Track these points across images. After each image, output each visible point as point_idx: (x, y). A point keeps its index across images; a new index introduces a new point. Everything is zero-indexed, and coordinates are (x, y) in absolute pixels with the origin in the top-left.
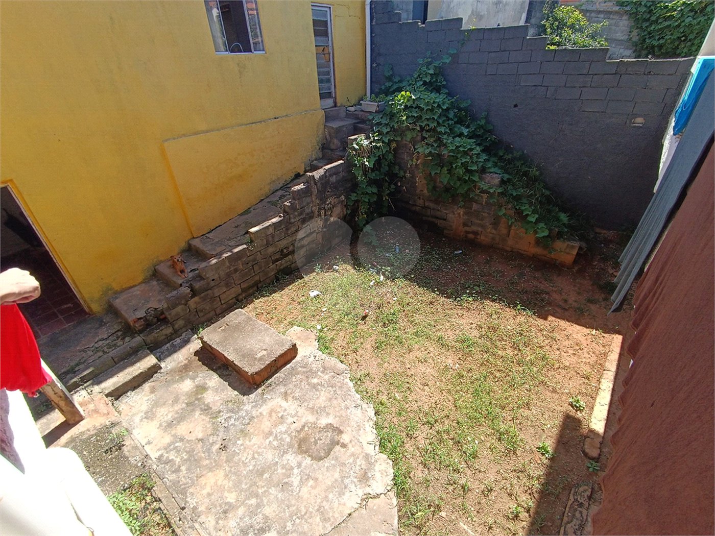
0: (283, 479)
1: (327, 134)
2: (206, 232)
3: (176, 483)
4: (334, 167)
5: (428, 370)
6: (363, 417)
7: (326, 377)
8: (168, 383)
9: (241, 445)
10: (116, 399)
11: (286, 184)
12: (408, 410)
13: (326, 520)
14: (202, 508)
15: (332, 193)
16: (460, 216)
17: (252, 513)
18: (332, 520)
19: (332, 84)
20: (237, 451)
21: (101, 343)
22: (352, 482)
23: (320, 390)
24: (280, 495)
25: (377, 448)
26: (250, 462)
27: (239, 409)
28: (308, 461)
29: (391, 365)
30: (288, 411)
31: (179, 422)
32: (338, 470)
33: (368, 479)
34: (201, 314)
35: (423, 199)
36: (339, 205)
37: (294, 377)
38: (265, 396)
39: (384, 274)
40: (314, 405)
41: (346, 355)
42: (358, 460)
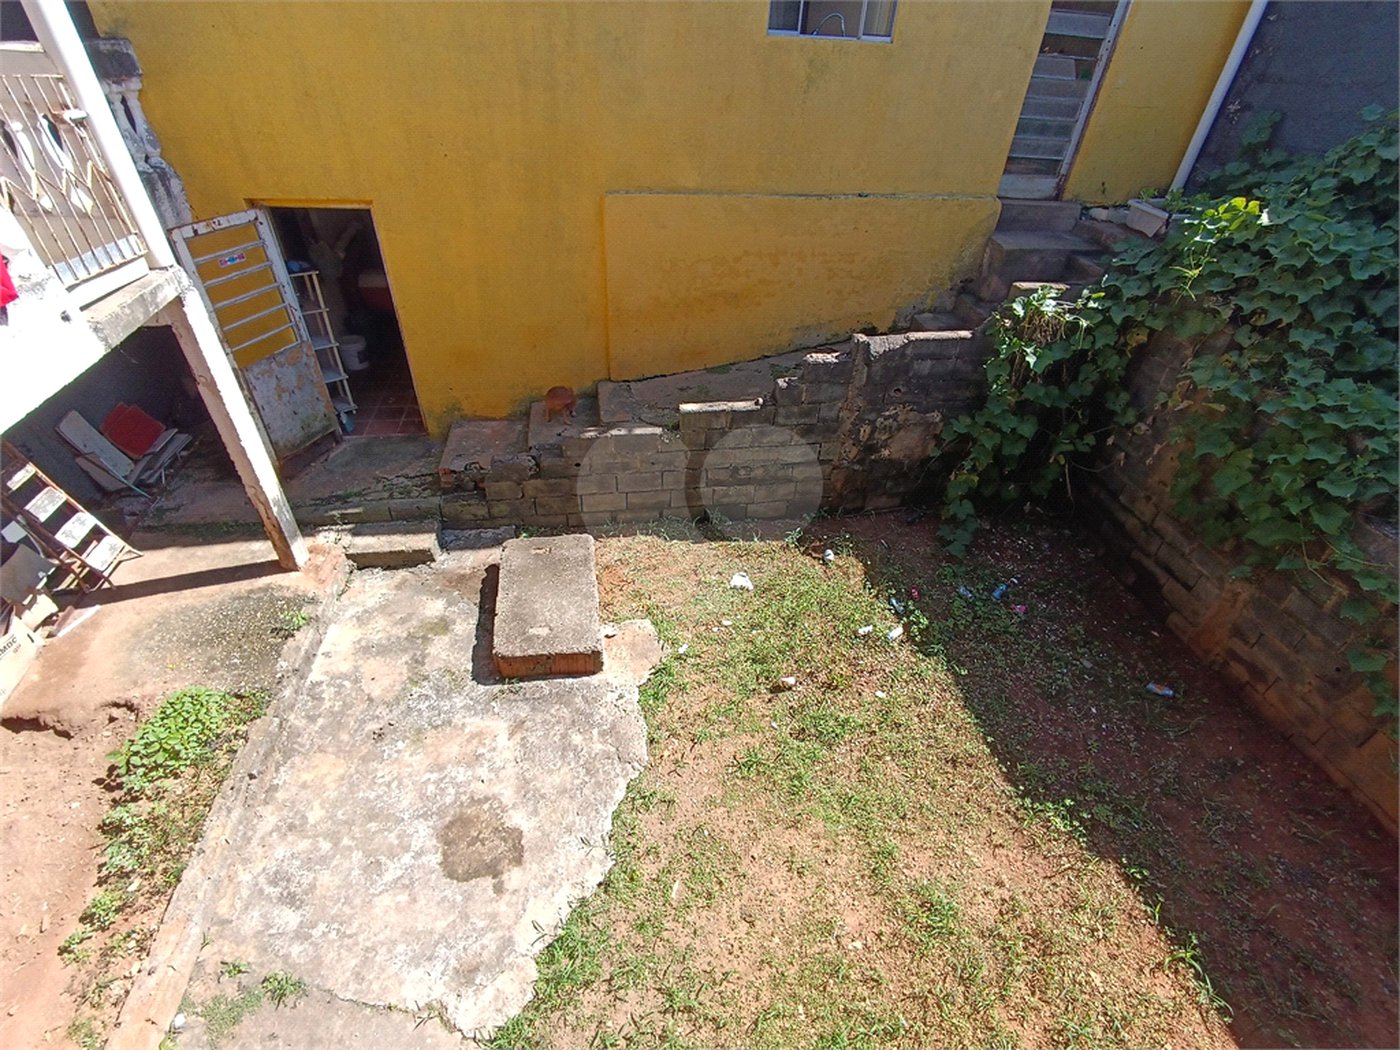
0: (382, 853)
1: (985, 260)
2: (635, 378)
3: (295, 734)
4: (934, 340)
5: (788, 898)
6: (574, 871)
7: (598, 747)
8: (424, 588)
9: (398, 752)
10: (359, 569)
11: (833, 341)
12: (665, 935)
13: (359, 977)
14: (280, 795)
15: (908, 398)
16: (1236, 601)
17: (308, 863)
18: (364, 986)
19: (1070, 141)
20: (385, 755)
21: (402, 479)
22: (446, 961)
23: (567, 760)
24: (356, 872)
25: (540, 946)
26: (380, 785)
27: (448, 696)
28: (434, 859)
29: (729, 824)
30: (494, 754)
31: (378, 654)
32: (451, 918)
33: (470, 982)
34: (540, 511)
35: (1156, 506)
36: (919, 430)
37: (557, 707)
38: (493, 704)
39: (907, 627)
40: (535, 778)
41: (674, 734)
42: (490, 935)
